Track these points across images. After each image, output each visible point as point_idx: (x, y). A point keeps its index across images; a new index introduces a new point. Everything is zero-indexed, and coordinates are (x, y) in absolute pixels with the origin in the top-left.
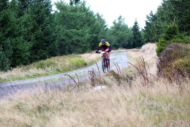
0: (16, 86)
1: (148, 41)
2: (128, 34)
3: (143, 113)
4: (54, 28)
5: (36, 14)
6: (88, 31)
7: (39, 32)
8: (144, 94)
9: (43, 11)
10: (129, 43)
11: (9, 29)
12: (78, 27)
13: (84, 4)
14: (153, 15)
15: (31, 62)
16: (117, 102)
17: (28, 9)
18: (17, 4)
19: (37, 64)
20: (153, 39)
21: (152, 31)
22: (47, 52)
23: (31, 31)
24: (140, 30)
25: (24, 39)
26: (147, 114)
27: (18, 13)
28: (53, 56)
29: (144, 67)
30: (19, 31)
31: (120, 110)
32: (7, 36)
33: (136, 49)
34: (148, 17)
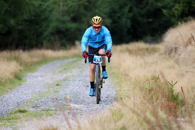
10: (114, 22)
33: (141, 45)
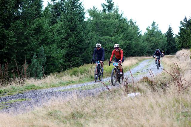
0: (49, 93)
1: (182, 47)
2: (161, 40)
3: (178, 120)
4: (87, 35)
5: (69, 22)
6: (121, 37)
7: (73, 39)
8: (178, 101)
9: (76, 19)
11: (43, 37)
12: (111, 34)
13: (117, 11)
14: (187, 21)
15: (65, 70)
16: (151, 109)
17: (61, 17)
18: (50, 12)
19: (70, 71)
20: (187, 45)
21: (187, 37)
22: (80, 59)
23: (64, 39)
24: (174, 36)
25: (57, 46)
26: (182, 121)
27: (51, 21)
28: (86, 64)
29: (178, 73)
30: (52, 39)
31: (155, 117)
32: (40, 44)
33: (170, 55)
34: (182, 23)
